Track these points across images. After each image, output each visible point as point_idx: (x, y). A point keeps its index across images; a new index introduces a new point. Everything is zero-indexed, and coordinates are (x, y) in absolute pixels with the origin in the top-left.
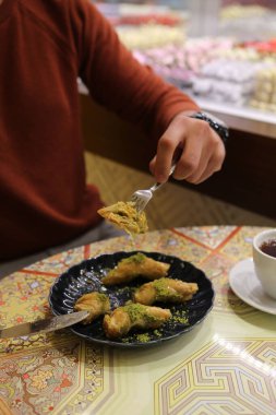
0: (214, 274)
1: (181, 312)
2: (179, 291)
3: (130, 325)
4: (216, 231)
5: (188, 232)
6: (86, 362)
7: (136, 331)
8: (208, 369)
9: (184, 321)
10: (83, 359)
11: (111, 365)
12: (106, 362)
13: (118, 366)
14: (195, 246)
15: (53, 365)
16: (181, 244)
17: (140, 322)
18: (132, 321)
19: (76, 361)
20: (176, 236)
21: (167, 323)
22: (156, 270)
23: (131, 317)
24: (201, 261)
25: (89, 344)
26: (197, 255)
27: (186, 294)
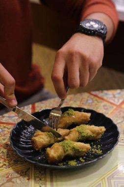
0: (119, 121)
1: (97, 146)
2: (93, 132)
3: (64, 155)
4: (119, 93)
5: (100, 94)
6: (35, 179)
7: (67, 158)
8: (116, 183)
9: (99, 152)
10: (33, 177)
11: (52, 181)
12: (48, 179)
13: (56, 181)
14: (105, 103)
15: (13, 182)
16: (96, 102)
17: (70, 152)
18: (65, 152)
19: (28, 179)
20: (92, 97)
21: (88, 153)
22: (83, 118)
23: (64, 149)
24: (109, 113)
25: (37, 167)
26: (107, 109)
27: (98, 134)
